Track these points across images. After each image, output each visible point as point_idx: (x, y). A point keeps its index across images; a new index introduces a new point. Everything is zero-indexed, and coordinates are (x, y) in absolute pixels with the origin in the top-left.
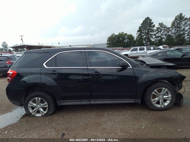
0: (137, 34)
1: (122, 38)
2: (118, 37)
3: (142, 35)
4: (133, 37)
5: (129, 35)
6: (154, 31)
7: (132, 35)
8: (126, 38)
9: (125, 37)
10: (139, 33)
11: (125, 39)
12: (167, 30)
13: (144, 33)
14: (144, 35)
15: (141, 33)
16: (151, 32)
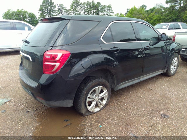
0: (39, 13)
1: (23, 16)
2: (18, 15)
3: (45, 14)
4: (35, 16)
5: (30, 13)
6: (55, 12)
7: (33, 13)
8: (27, 16)
9: (25, 15)
10: (41, 12)
11: (25, 17)
12: (67, 12)
13: (46, 13)
14: (47, 15)
15: (43, 12)
16: (53, 12)
